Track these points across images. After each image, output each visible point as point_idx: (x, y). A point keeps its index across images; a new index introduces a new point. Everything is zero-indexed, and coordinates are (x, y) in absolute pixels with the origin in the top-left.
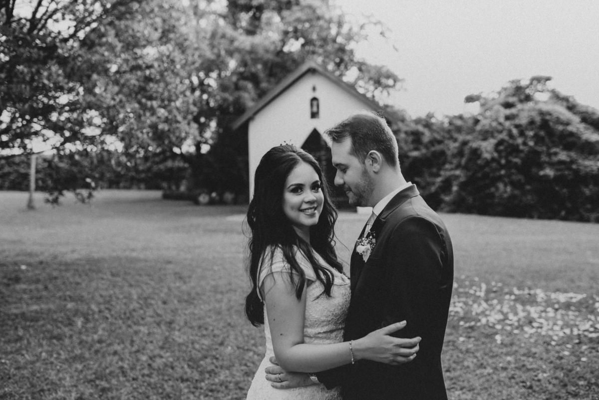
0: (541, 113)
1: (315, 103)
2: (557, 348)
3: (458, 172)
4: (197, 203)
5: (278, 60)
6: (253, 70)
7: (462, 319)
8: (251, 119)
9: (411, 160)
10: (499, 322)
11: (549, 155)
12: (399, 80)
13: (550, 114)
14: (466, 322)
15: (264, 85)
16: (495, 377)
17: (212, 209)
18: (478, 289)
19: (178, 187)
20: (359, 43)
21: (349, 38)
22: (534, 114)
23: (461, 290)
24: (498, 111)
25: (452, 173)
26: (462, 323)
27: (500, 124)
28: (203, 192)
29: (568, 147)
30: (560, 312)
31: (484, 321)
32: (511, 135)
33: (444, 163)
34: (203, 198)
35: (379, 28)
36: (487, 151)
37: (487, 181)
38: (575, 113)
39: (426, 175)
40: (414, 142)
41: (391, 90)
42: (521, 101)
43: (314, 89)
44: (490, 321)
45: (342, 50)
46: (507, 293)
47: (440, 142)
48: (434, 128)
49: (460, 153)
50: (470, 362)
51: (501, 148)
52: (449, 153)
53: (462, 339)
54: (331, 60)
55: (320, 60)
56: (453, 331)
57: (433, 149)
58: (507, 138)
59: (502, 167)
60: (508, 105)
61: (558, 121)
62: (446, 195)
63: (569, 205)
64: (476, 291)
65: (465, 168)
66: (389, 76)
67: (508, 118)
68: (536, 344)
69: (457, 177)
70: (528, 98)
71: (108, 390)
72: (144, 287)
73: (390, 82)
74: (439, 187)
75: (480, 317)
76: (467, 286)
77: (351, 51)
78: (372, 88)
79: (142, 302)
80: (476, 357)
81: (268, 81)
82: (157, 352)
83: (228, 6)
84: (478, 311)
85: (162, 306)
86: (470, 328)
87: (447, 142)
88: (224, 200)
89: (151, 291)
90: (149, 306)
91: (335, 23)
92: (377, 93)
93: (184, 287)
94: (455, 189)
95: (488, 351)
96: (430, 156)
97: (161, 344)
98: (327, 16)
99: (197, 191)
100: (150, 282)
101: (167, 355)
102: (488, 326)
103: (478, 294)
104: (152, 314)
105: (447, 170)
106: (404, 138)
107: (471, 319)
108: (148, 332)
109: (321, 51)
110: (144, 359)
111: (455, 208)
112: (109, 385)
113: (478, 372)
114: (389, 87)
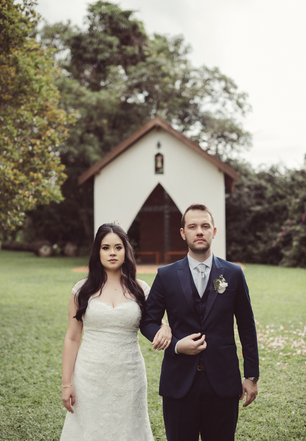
1: (159, 159)
3: (298, 228)
4: (37, 254)
5: (123, 112)
6: (98, 124)
7: (282, 351)
8: (98, 173)
9: (253, 214)
12: (243, 135)
14: (285, 353)
15: (107, 138)
16: (298, 386)
17: (54, 261)
18: (300, 331)
20: (203, 98)
21: (195, 92)
23: (286, 331)
25: (293, 228)
26: (281, 353)
28: (45, 244)
31: (299, 352)
33: (286, 219)
34: (45, 250)
35: (223, 84)
39: (268, 229)
40: (257, 196)
41: (235, 145)
43: (159, 145)
44: (304, 352)
45: (186, 105)
47: (282, 197)
48: (277, 182)
49: (301, 209)
50: (282, 377)
52: (290, 208)
53: (278, 364)
54: (175, 114)
55: (163, 114)
56: (274, 359)
57: (275, 204)
62: (286, 250)
64: (298, 332)
66: (233, 129)
69: (298, 232)
71: (18, 389)
72: (16, 327)
73: (234, 136)
74: (280, 242)
75: (296, 350)
76: (291, 329)
77: (196, 105)
78: (216, 142)
79: (18, 337)
80: (287, 374)
81: (112, 134)
82: (45, 368)
83: (73, 58)
84: (296, 346)
85: (36, 341)
86: (287, 356)
87: (288, 197)
88: (66, 252)
89: (22, 330)
90: (25, 340)
91: (179, 79)
92: (220, 147)
93: (49, 327)
94: (295, 243)
95: (297, 371)
96: (271, 210)
97: (46, 364)
98: (172, 73)
99: (39, 243)
100: (19, 323)
101: (53, 370)
102: (301, 355)
103: (300, 334)
104: (29, 346)
105: (288, 225)
106: (247, 193)
107: (289, 351)
108: (31, 357)
109: (165, 105)
110: (37, 372)
111: (295, 262)
112: (18, 386)
113: (287, 383)
114: (233, 141)
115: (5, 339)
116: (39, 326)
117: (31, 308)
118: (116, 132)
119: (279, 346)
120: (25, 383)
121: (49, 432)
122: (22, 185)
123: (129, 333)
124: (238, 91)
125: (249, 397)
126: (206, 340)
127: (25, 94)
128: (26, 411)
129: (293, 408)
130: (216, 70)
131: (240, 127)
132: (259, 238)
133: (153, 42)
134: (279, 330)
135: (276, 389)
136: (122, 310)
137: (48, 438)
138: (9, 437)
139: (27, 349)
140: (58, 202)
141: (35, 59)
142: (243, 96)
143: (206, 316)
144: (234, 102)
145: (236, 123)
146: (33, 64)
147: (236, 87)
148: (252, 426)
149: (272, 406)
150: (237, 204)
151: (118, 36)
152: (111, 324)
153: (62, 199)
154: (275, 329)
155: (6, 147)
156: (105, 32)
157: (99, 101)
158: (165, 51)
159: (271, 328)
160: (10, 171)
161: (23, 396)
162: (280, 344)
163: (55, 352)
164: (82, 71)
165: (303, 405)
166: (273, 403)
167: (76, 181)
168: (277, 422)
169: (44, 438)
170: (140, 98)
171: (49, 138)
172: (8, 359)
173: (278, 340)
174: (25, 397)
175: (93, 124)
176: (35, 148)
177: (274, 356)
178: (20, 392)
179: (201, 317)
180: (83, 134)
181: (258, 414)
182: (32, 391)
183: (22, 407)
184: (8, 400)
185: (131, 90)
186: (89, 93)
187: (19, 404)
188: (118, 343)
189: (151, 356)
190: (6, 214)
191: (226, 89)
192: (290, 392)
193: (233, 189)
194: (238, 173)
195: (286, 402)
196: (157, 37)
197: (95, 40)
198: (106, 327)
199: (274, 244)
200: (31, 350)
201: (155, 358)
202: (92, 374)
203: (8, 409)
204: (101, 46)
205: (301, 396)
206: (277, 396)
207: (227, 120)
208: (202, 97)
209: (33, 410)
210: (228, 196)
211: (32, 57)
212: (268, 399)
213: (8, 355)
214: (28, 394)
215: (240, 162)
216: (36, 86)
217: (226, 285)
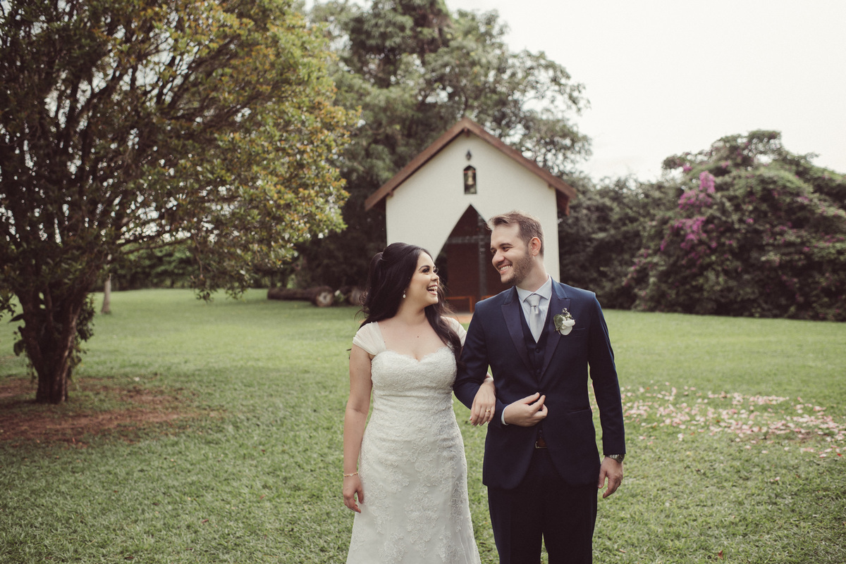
0: (763, 181)
1: (470, 173)
2: (741, 444)
3: (655, 259)
4: (315, 303)
5: (420, 115)
6: (389, 131)
7: (645, 420)
8: (389, 195)
9: (595, 243)
10: (684, 423)
11: (774, 235)
12: (579, 140)
13: (774, 182)
14: (649, 423)
15: (401, 149)
16: (670, 468)
17: (337, 311)
18: (667, 394)
19: (284, 285)
20: (526, 94)
21: (514, 86)
22: (753, 182)
23: (648, 395)
24: (706, 179)
25: (649, 260)
26: (643, 424)
27: (709, 196)
28: (325, 291)
29: (798, 224)
30: (755, 413)
31: (668, 421)
32: (724, 211)
33: (639, 249)
34: (324, 298)
35: (551, 73)
36: (693, 232)
37: (695, 270)
38: (806, 181)
39: (616, 263)
40: (599, 220)
41: (569, 154)
42: (737, 165)
43: (469, 156)
44: (674, 422)
45: (503, 102)
46: (700, 397)
47: (633, 220)
48: (626, 201)
49: (659, 234)
50: (647, 455)
51: (711, 226)
52: (645, 234)
54: (488, 116)
55: (472, 115)
56: (634, 431)
57: (624, 229)
58: (718, 214)
59: (713, 251)
60: (719, 172)
61: (785, 190)
62: (641, 289)
63: (801, 299)
64: (664, 395)
65: (666, 253)
66: (566, 133)
67: (719, 188)
68: (720, 440)
69: (656, 264)
70: (747, 162)
71: (290, 478)
72: (287, 397)
73: (568, 142)
74: (632, 278)
75: (664, 419)
76: (654, 391)
77: (516, 102)
78: (543, 150)
79: (290, 410)
80: (654, 452)
81: (407, 145)
82: (326, 450)
83: (352, 46)
84: (663, 414)
85: (314, 414)
86: (652, 428)
87: (642, 219)
88: (351, 299)
89: (296, 400)
90: (299, 414)
91: (493, 69)
92: (549, 156)
93: (331, 396)
94: (652, 280)
95: (667, 447)
96: (619, 237)
97: (327, 444)
98: (484, 61)
99: (316, 289)
100: (292, 392)
101: (337, 453)
102: (672, 426)
103: (667, 398)
104: (304, 421)
105: (642, 256)
106: (586, 215)
107: (654, 420)
108: (308, 436)
109: (476, 104)
110: (315, 456)
111: (653, 305)
112: (290, 475)
113: (654, 464)
114: (566, 148)
115: (273, 413)
116: (317, 394)
117: (306, 372)
118: (412, 141)
119: (640, 415)
120: (299, 471)
121: (333, 537)
122: (288, 206)
123: (443, 396)
124: (571, 82)
125: (612, 484)
126: (545, 403)
127: (290, 84)
128: (301, 508)
129: (666, 498)
130: (542, 55)
131: (575, 129)
132: (604, 274)
133: (457, 21)
134: (638, 393)
135: (640, 473)
136: (431, 363)
137: (332, 545)
138: (278, 545)
139: (302, 426)
140: (338, 231)
141: (302, 37)
142: (578, 88)
143: (544, 369)
144: (566, 96)
145: (570, 123)
146: (299, 43)
147: (568, 77)
148: (611, 524)
149: (636, 495)
150: (573, 231)
151: (411, 15)
152: (417, 384)
153: (344, 226)
154: (633, 391)
155: (266, 156)
156: (394, 10)
157: (388, 101)
158: (474, 32)
159: (628, 391)
160: (272, 188)
161: (297, 488)
162: (642, 412)
163: (339, 429)
164: (366, 63)
165: (680, 494)
166: (638, 491)
167: (362, 206)
168: (645, 518)
169: (325, 545)
170: (443, 96)
171: (323, 141)
172: (277, 439)
173: (638, 407)
174: (299, 489)
175: (382, 130)
176: (305, 156)
177: (635, 427)
178: (292, 482)
179: (538, 371)
180: (369, 144)
181: (618, 507)
182: (308, 481)
183: (295, 503)
184: (277, 494)
185: (430, 85)
186: (375, 91)
187: (291, 500)
188: (428, 410)
189: (469, 431)
190: (270, 246)
191: (555, 80)
192: (660, 476)
193: (568, 210)
194: (574, 190)
195: (655, 490)
196: (462, 14)
197: (380, 22)
198: (411, 389)
199: (624, 281)
200: (307, 426)
201: (473, 433)
202: (392, 458)
203: (276, 507)
204: (390, 29)
205: (676, 482)
206: (642, 481)
207: (558, 121)
208: (524, 91)
209: (310, 507)
210: (561, 220)
211: (297, 35)
212: (631, 487)
213: (277, 434)
214: (304, 485)
215: (576, 175)
216: (303, 72)
217: (572, 322)
